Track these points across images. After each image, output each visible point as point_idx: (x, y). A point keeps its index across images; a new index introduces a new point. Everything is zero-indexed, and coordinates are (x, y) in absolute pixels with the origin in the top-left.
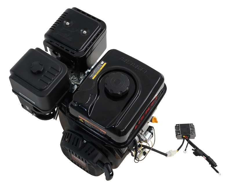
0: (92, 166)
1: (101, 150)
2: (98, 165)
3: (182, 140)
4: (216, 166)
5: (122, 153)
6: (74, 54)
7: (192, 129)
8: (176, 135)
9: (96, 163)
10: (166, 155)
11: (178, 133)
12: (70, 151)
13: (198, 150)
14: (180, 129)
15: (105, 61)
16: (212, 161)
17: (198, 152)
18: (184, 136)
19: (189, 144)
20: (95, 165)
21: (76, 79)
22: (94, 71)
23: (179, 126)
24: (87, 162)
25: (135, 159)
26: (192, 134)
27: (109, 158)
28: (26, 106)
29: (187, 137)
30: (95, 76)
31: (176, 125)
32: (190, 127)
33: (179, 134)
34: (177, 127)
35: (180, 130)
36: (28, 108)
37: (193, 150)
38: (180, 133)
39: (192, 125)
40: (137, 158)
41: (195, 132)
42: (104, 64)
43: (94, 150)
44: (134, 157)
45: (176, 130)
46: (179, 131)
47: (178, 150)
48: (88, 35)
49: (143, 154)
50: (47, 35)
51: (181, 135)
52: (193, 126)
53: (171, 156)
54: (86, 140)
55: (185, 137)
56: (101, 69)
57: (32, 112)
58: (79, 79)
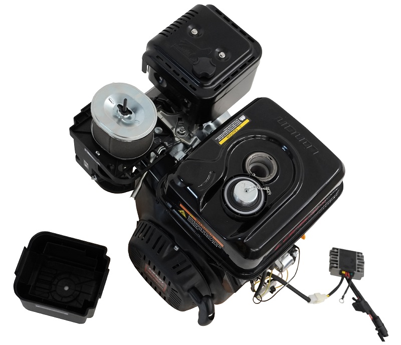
0: (178, 294)
1: (201, 270)
2: (190, 295)
3: (340, 278)
4: (387, 335)
5: (238, 284)
6: (195, 89)
7: (359, 262)
8: (331, 268)
9: (188, 291)
10: (308, 299)
11: (333, 264)
12: (144, 258)
13: (362, 302)
14: (338, 257)
15: (248, 117)
16: (381, 325)
17: (360, 305)
18: (344, 272)
19: (350, 288)
20: (186, 294)
21: (185, 133)
22: (226, 130)
23: (337, 252)
24: (171, 284)
25: (255, 296)
26: (358, 271)
27: (212, 285)
28: (83, 161)
29: (349, 274)
30: (226, 139)
31: (334, 249)
32: (357, 257)
33: (335, 265)
34: (334, 252)
35: (338, 259)
36: (86, 165)
37: (353, 299)
38: (337, 264)
39: (360, 255)
40: (258, 296)
41: (363, 269)
42: (244, 121)
43: (190, 266)
44: (255, 293)
45: (332, 257)
46: (337, 261)
47: (330, 294)
48: (227, 62)
49: (270, 290)
50: (152, 44)
51: (339, 269)
52: (363, 257)
53: (316, 302)
54: (178, 246)
55: (345, 275)
56: (239, 128)
57: (91, 173)
58: (189, 135)
